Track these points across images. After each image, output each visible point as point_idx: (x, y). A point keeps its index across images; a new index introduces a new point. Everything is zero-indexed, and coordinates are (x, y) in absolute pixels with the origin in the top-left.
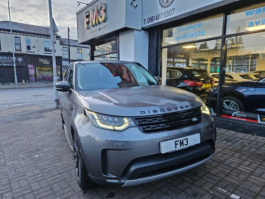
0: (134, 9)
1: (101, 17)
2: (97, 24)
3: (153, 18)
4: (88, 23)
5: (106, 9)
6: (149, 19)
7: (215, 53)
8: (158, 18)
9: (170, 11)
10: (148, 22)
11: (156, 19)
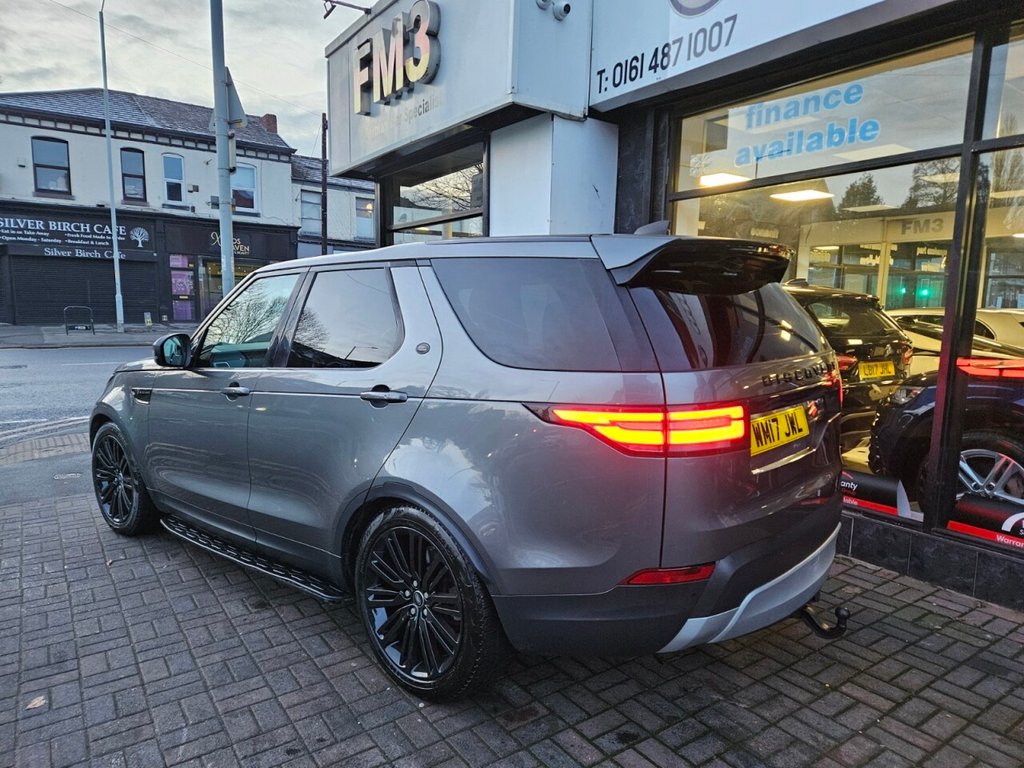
0: (553, 23)
1: (417, 62)
2: (401, 91)
3: (639, 65)
4: (367, 88)
5: (439, 26)
6: (619, 68)
7: (911, 223)
8: (659, 62)
9: (717, 29)
10: (617, 82)
11: (650, 68)
